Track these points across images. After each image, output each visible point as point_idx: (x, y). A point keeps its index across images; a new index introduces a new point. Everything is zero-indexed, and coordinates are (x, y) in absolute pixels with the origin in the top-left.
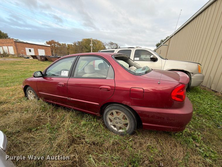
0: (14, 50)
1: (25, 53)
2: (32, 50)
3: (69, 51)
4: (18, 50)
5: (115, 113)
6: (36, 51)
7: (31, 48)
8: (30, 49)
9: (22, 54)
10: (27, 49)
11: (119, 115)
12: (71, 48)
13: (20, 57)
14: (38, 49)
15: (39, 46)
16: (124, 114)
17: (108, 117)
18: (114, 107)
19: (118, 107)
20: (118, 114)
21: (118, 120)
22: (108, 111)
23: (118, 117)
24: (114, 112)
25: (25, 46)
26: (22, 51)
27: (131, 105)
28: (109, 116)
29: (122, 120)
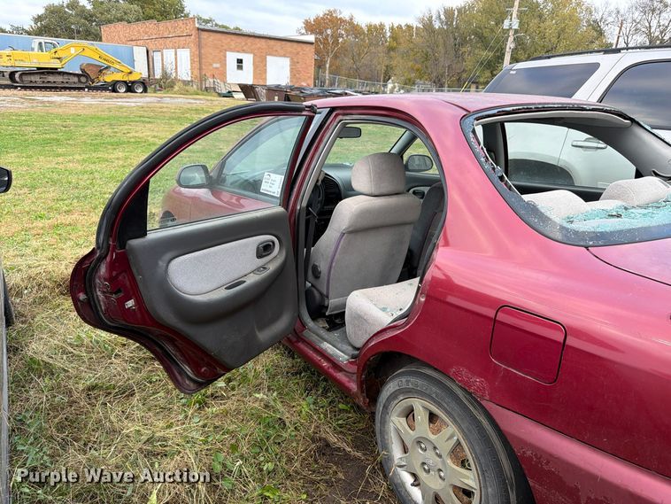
0: (192, 61)
1: (223, 75)
2: (248, 59)
3: (394, 63)
4: (203, 60)
5: (421, 417)
6: (260, 68)
7: (244, 51)
8: (240, 56)
9: (212, 80)
10: (231, 58)
11: (439, 431)
12: (403, 47)
13: (206, 89)
14: (269, 58)
15: (272, 42)
16: (459, 436)
17: (391, 424)
18: (420, 382)
19: (434, 389)
20: (438, 423)
21: (430, 456)
22: (394, 396)
23: (432, 437)
24: (419, 405)
25: (226, 47)
26: (215, 65)
27: (487, 397)
28: (396, 421)
29: (449, 461)
